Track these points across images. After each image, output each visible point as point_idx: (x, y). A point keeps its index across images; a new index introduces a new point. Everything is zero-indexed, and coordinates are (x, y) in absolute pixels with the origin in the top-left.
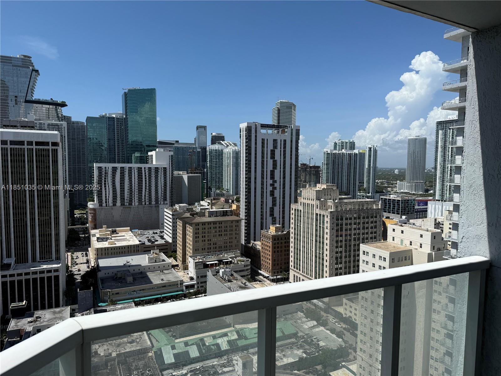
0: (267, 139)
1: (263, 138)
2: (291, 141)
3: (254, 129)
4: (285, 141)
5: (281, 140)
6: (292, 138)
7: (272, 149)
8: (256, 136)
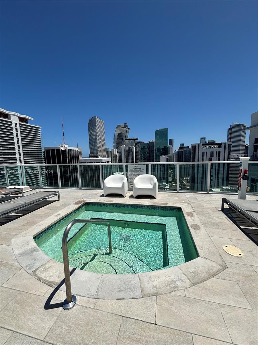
0: (206, 152)
1: (204, 151)
2: (225, 152)
3: (198, 147)
4: (219, 152)
5: (216, 152)
6: (225, 150)
7: (210, 157)
8: (199, 151)
